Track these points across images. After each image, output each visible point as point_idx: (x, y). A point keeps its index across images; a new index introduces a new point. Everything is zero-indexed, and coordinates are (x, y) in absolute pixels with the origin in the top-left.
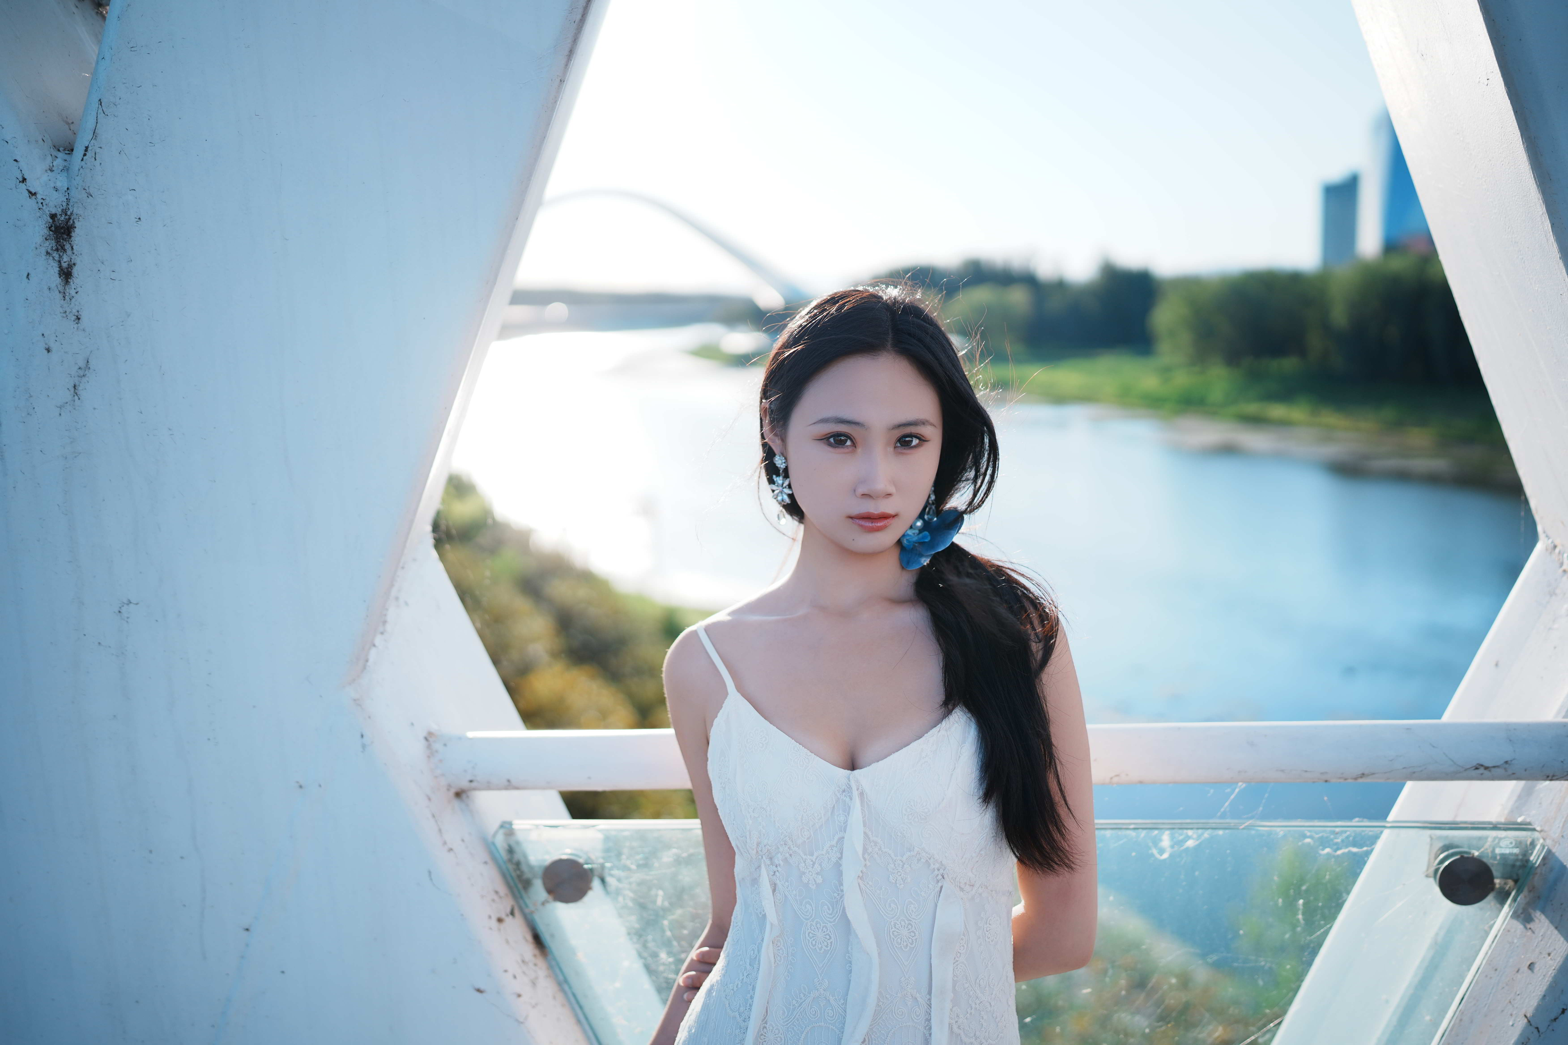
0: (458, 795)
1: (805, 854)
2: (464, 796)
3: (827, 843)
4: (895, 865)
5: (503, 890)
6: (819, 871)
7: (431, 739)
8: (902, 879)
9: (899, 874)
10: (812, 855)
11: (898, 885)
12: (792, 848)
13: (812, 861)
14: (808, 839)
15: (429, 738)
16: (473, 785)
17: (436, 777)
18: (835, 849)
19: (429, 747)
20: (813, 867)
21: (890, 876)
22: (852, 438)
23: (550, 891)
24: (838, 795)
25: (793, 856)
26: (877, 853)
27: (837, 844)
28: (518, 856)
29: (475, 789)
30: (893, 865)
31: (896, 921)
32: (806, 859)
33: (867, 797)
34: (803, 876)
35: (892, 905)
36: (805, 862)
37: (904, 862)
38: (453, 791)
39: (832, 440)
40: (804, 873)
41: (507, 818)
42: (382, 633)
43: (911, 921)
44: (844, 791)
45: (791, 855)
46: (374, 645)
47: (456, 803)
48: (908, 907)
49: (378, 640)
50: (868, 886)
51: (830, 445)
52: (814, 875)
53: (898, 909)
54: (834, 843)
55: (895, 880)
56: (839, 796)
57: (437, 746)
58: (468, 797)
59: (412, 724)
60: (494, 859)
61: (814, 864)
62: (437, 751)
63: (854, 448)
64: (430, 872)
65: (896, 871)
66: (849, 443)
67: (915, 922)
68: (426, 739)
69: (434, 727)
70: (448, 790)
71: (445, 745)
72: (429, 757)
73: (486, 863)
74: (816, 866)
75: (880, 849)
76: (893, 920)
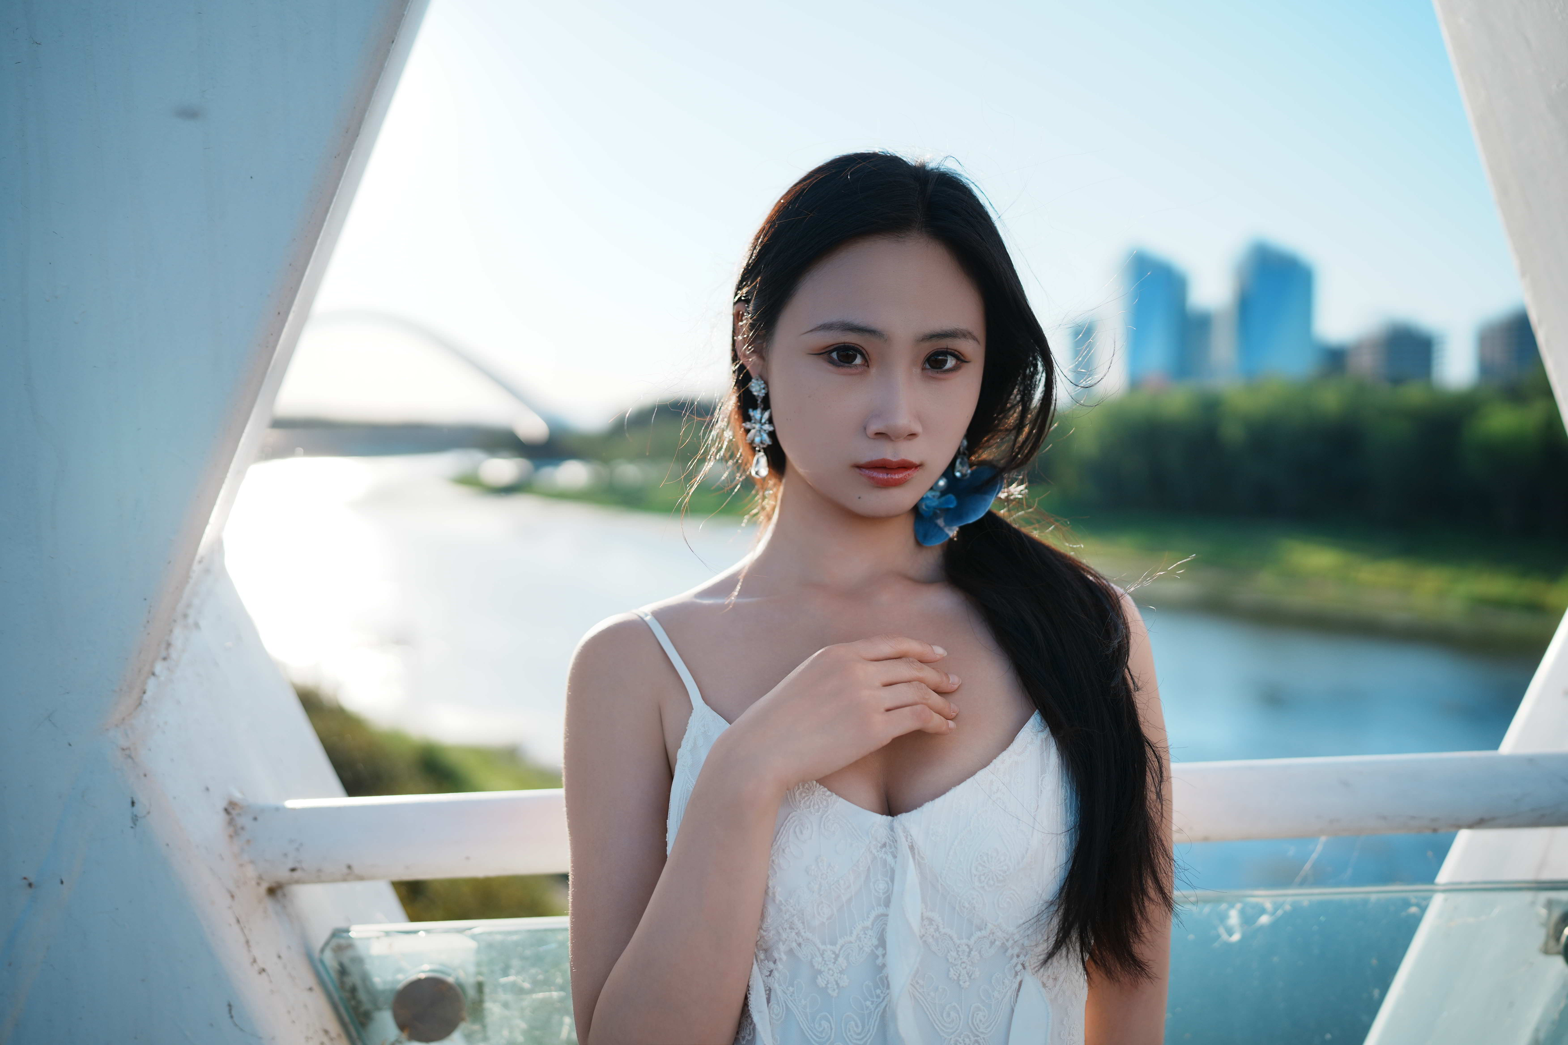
0: (272, 891)
1: (824, 943)
2: (279, 893)
3: (857, 924)
4: (958, 951)
5: (334, 1028)
6: (844, 968)
7: (234, 812)
8: (968, 974)
9: (964, 965)
10: (833, 943)
11: (961, 983)
12: (803, 934)
13: (834, 953)
14: (828, 919)
15: (231, 809)
16: (296, 875)
17: (241, 865)
18: (870, 932)
19: (231, 822)
20: (834, 963)
21: (951, 969)
22: (864, 352)
23: (402, 1027)
24: (874, 851)
25: (803, 946)
26: (933, 936)
27: (873, 925)
28: (354, 978)
29: (297, 882)
30: (955, 953)
31: (958, 1038)
32: (824, 950)
33: (919, 853)
34: (819, 977)
35: (953, 1014)
36: (822, 955)
37: (971, 947)
38: (265, 885)
39: (834, 355)
40: (820, 972)
41: (341, 924)
42: (165, 659)
43: (978, 1036)
44: (884, 845)
45: (799, 945)
46: (153, 674)
47: (269, 903)
48: (975, 1015)
49: (159, 667)
50: (917, 986)
51: (832, 362)
52: (836, 975)
53: (960, 1019)
54: (868, 923)
55: (957, 975)
56: (876, 854)
57: (242, 821)
58: (284, 895)
59: (207, 789)
60: (322, 983)
61: (837, 956)
62: (243, 828)
63: (866, 368)
64: (230, 1005)
65: (960, 962)
66: (858, 360)
67: (984, 1038)
68: (226, 811)
69: (237, 796)
70: (258, 884)
71: (255, 819)
72: (231, 837)
73: (311, 989)
74: (840, 959)
75: (937, 929)
76: (953, 1036)
